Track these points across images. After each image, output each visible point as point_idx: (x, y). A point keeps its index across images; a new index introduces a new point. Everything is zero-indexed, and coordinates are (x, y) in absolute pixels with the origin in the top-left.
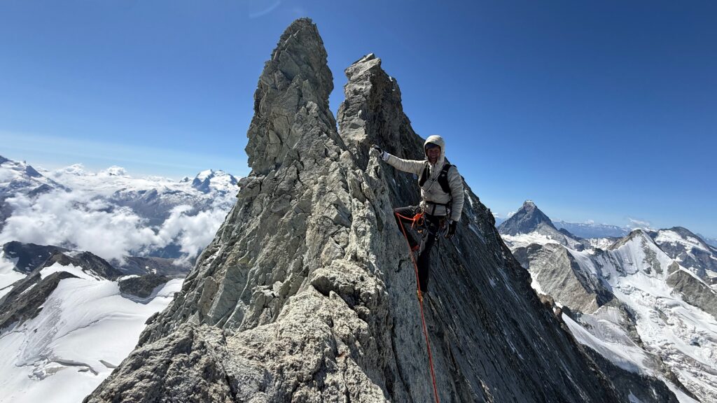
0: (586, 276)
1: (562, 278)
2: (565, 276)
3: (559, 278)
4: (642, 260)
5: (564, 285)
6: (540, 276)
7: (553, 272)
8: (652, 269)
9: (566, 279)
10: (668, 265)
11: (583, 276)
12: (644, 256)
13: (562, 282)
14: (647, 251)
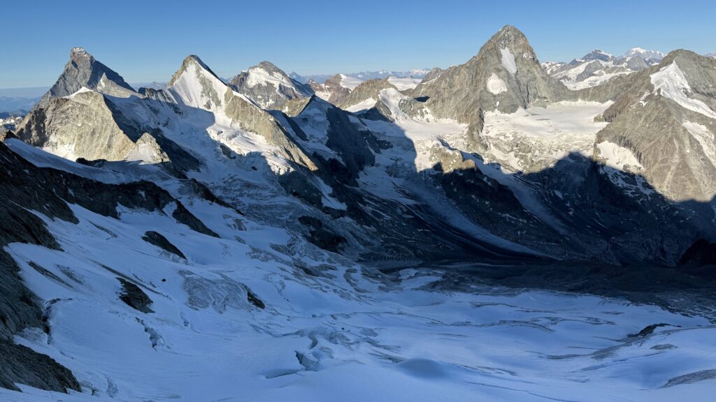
0: (135, 126)
1: (106, 137)
2: (108, 133)
3: (102, 140)
4: (200, 94)
5: (109, 146)
6: (78, 145)
7: (93, 133)
8: (212, 102)
9: (111, 136)
10: (224, 92)
11: (131, 127)
12: (200, 88)
13: (106, 143)
14: (204, 82)
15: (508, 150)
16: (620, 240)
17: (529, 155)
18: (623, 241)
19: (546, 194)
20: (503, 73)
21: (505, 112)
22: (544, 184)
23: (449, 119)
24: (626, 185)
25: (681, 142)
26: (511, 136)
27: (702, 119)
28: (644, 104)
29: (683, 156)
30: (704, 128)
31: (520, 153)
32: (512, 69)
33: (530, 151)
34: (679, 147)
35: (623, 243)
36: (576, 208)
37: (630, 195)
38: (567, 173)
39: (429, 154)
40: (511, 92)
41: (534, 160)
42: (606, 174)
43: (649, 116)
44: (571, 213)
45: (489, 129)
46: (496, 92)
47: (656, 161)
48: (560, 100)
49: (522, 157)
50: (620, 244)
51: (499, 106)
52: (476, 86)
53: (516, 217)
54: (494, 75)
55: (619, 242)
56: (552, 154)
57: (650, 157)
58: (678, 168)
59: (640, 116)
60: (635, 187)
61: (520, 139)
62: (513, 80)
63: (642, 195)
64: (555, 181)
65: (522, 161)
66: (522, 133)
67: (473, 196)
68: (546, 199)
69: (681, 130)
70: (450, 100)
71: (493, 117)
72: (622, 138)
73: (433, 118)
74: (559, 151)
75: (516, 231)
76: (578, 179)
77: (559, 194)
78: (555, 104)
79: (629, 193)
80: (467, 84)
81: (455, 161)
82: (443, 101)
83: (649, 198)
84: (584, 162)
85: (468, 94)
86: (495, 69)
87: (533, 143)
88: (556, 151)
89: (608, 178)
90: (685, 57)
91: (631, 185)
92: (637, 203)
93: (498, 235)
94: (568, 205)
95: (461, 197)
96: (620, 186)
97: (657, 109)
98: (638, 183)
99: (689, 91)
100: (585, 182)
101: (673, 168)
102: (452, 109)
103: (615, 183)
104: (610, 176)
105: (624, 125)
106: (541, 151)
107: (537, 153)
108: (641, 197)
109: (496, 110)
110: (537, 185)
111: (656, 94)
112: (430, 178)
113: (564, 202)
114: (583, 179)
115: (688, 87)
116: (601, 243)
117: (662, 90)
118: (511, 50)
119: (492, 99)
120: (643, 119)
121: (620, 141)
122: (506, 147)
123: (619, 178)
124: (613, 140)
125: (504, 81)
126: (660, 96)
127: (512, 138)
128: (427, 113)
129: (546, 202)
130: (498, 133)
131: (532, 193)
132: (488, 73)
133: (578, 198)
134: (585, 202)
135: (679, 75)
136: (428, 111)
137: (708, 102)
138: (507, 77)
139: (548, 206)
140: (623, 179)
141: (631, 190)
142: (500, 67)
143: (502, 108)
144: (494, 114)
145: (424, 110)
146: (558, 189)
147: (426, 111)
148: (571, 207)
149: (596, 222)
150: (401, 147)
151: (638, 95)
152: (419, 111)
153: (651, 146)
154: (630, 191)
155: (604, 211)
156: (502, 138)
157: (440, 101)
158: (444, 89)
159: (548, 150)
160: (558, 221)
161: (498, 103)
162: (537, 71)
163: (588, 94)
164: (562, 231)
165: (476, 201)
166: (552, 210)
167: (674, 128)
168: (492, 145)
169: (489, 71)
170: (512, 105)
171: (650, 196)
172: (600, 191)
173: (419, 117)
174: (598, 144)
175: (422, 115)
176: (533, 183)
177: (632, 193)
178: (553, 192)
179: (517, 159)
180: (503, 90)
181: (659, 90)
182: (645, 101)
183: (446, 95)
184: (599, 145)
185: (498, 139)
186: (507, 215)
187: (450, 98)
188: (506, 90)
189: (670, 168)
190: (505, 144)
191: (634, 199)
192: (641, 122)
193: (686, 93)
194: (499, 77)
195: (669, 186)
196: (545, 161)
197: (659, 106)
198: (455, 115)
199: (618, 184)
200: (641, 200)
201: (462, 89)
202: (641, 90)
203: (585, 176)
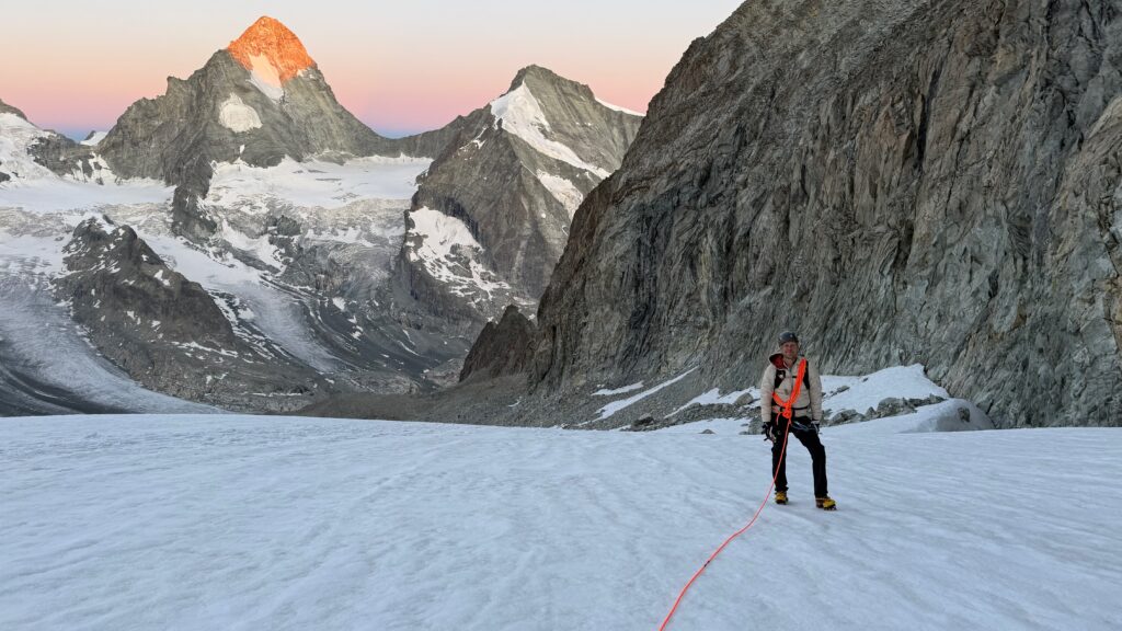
15: (257, 231)
16: (438, 374)
17: (296, 238)
18: (443, 374)
19: (315, 304)
20: (252, 95)
21: (257, 165)
22: (318, 288)
23: (148, 178)
24: (452, 277)
25: (531, 201)
26: (263, 205)
27: (564, 170)
28: (480, 145)
29: (536, 223)
30: (568, 184)
31: (280, 236)
32: (274, 91)
33: (297, 232)
34: (530, 209)
35: (444, 378)
36: (367, 324)
37: (460, 293)
38: (359, 266)
39: (69, 237)
40: (269, 130)
41: (303, 246)
42: (421, 261)
43: (487, 162)
44: (356, 335)
45: (221, 193)
46: (239, 128)
47: (498, 236)
48: (370, 154)
49: (281, 244)
50: (437, 382)
51: (244, 152)
52: (198, 116)
53: (213, 346)
54: (234, 97)
55: (436, 377)
56: (337, 235)
57: (490, 228)
58: (529, 244)
59: (474, 164)
60: (468, 280)
61: (280, 210)
62: (274, 110)
63: (478, 292)
64: (338, 281)
65: (283, 251)
66: (285, 199)
67: (131, 314)
68: (312, 314)
69: (532, 182)
70: (150, 142)
71: (232, 171)
72: (450, 200)
73: (114, 177)
74: (351, 228)
75: (202, 375)
76: (378, 275)
77: (339, 303)
78: (361, 159)
79: (457, 291)
80: (181, 112)
81: (112, 246)
82: (135, 144)
83: (491, 297)
84: (390, 246)
85: (184, 131)
86: (237, 86)
87: (304, 216)
88: (344, 229)
89: (424, 268)
90: (538, 77)
91: (464, 278)
92: (469, 307)
93: (160, 390)
94: (354, 321)
95: (103, 319)
96: (443, 279)
97: (498, 151)
98: (474, 274)
99: (548, 129)
100: (389, 280)
101: (523, 244)
102: (154, 160)
103: (436, 275)
104: (427, 265)
105: (451, 179)
106: (318, 231)
107: (310, 234)
108: (477, 295)
109: (239, 160)
110: (305, 291)
111: (496, 128)
112: (51, 287)
113: (346, 315)
114: (386, 275)
115: (546, 123)
116: (397, 382)
117: (504, 122)
118: (271, 59)
119: (231, 139)
120: (479, 167)
121: (446, 205)
122: (253, 227)
123: (444, 266)
124: (436, 205)
125: (256, 109)
126: (501, 130)
127: (265, 210)
128: (100, 168)
129: (310, 320)
130: (239, 200)
131: (288, 304)
132: (222, 93)
133: (373, 307)
134: (385, 313)
135: (532, 104)
136: (102, 163)
137: (574, 148)
138: (260, 102)
139: (313, 326)
140: (449, 268)
141: (460, 285)
142: (246, 85)
143: (250, 158)
144: (235, 166)
145: (91, 162)
146: (342, 295)
147: (96, 164)
148: (358, 324)
149: (401, 347)
150: (7, 228)
151: (474, 133)
152: (80, 163)
153: (491, 211)
154: (459, 288)
155: (419, 328)
156: (246, 209)
157: (127, 145)
158: (136, 120)
159: (330, 228)
160: (323, 351)
161: (242, 148)
162: (325, 101)
163: (416, 145)
164: (323, 369)
165: (135, 322)
166: (317, 332)
167: (520, 179)
168: (225, 224)
169: (224, 88)
170: (271, 153)
171: (492, 293)
172: (412, 293)
173: (80, 174)
174: (411, 213)
175: (87, 170)
176: (298, 288)
177: (462, 291)
178: (330, 302)
179: (274, 247)
180: (252, 125)
181: (500, 122)
182: (481, 140)
183: (140, 132)
184: (412, 215)
185: (238, 211)
186: (194, 344)
187: (148, 138)
188: (259, 125)
189: (519, 244)
190: (253, 219)
191: (466, 299)
192: (475, 174)
193: (543, 132)
194: (245, 102)
195: (520, 274)
196: (322, 247)
197: (501, 146)
198: (161, 171)
199: (440, 276)
200: (477, 300)
201: (172, 120)
202: (478, 126)
203: (390, 270)
